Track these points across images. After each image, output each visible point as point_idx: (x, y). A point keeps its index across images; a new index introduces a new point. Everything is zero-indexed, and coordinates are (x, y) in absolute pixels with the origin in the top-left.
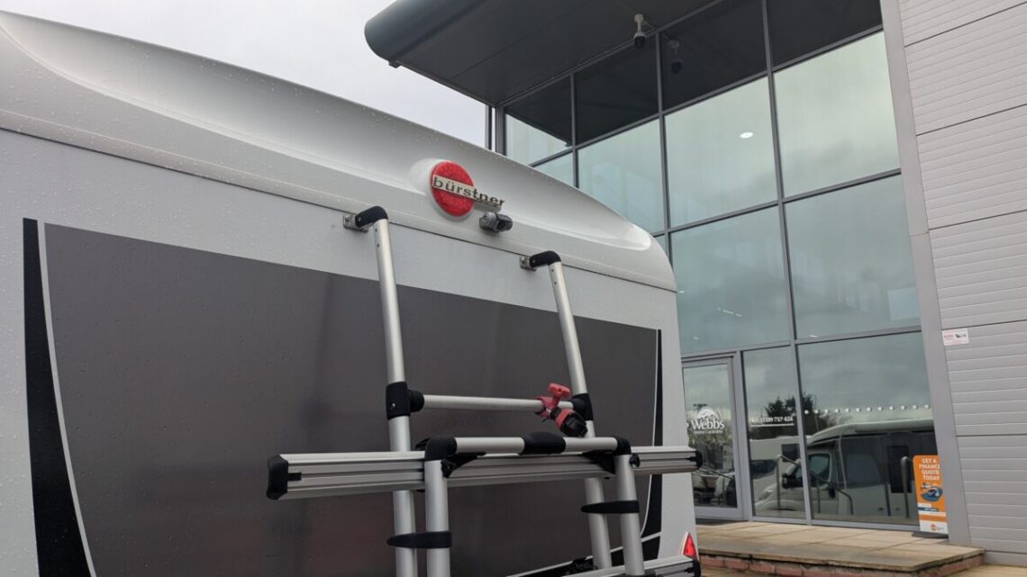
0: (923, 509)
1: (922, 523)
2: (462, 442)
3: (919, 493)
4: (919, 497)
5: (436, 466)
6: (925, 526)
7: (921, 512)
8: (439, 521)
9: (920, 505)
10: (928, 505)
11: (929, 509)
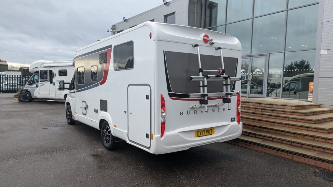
0: (309, 95)
1: (309, 98)
2: (209, 76)
3: (309, 91)
4: (309, 92)
5: (205, 78)
6: (309, 99)
7: (309, 96)
8: (206, 84)
9: (309, 94)
10: (311, 94)
11: (311, 95)
